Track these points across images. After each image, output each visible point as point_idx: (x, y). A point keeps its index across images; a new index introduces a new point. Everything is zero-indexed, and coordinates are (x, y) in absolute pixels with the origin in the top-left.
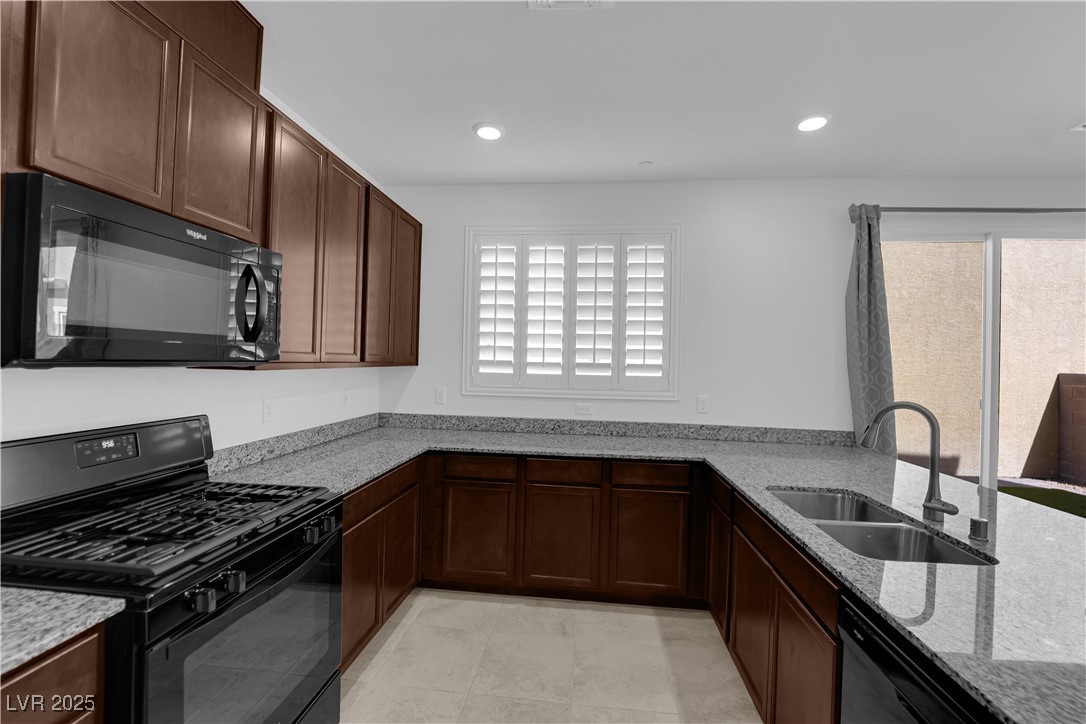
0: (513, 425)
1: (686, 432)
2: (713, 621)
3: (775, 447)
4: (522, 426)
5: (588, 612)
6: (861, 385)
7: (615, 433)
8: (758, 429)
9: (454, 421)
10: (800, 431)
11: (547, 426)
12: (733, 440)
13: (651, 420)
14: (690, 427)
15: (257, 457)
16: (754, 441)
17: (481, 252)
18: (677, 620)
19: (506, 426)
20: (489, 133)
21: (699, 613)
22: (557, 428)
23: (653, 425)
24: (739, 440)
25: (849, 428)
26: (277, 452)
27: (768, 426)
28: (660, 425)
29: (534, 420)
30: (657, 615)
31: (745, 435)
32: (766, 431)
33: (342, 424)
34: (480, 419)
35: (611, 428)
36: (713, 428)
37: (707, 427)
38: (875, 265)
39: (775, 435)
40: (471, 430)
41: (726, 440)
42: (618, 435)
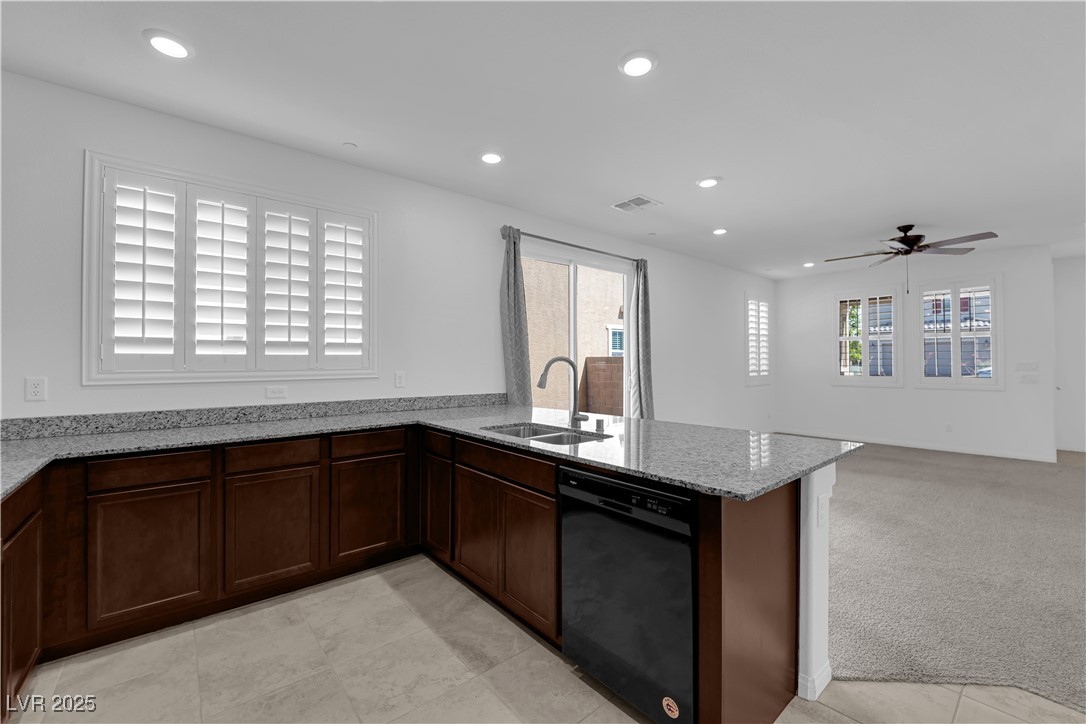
0: (176, 418)
1: (386, 405)
2: (427, 559)
5: (309, 596)
6: (511, 358)
7: (314, 415)
8: (444, 397)
11: (227, 416)
12: (426, 408)
13: (352, 398)
14: (389, 401)
16: (442, 408)
18: (397, 569)
19: (164, 422)
21: (413, 558)
22: (245, 416)
23: (355, 403)
24: (430, 408)
25: (503, 391)
28: (361, 401)
30: (379, 572)
31: (434, 404)
35: (311, 410)
36: (409, 400)
37: (404, 400)
38: (518, 272)
40: (102, 433)
42: (318, 416)
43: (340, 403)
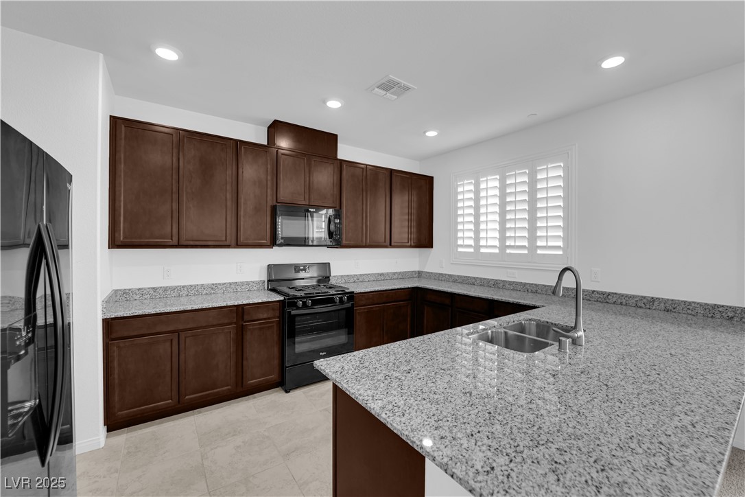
0: (474, 281)
3: (662, 314)
4: (478, 282)
7: (530, 290)
8: (645, 297)
9: (447, 277)
10: (690, 303)
11: (490, 283)
12: (621, 304)
15: (352, 280)
16: (640, 307)
17: (457, 186)
20: (431, 134)
22: (496, 284)
24: (626, 305)
26: (361, 280)
27: (655, 295)
29: (484, 279)
32: (653, 300)
33: (394, 274)
34: (458, 276)
35: (528, 287)
36: (603, 293)
37: (598, 292)
39: (662, 304)
40: (454, 282)
41: (614, 303)
42: (532, 292)
43: (545, 286)
